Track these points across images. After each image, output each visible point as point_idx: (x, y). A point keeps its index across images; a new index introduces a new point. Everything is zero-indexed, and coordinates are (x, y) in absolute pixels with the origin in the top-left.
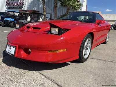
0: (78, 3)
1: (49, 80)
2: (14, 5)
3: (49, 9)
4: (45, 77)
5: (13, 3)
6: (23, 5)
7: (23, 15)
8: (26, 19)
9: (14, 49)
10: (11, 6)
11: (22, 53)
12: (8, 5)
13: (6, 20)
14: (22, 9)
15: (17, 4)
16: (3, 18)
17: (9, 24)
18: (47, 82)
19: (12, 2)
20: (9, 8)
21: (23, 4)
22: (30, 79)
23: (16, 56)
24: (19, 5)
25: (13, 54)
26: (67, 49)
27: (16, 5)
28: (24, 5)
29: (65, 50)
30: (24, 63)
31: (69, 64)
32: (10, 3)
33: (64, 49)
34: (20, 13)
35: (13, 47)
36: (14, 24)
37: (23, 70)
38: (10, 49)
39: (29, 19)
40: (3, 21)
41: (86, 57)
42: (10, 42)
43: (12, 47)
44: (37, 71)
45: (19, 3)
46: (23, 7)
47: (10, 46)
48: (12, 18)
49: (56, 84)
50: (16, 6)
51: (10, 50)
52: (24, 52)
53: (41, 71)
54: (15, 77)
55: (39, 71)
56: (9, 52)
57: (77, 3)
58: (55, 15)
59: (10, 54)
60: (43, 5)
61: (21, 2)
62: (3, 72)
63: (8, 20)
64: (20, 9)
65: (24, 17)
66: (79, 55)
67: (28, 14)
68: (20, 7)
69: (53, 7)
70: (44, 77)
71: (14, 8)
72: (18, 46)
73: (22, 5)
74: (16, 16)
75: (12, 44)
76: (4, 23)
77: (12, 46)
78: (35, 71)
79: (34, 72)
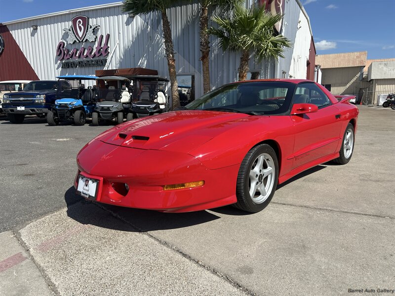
0: (277, 38)
1: (168, 246)
2: (79, 57)
3: (186, 62)
4: (160, 242)
5: (77, 50)
6: (107, 55)
7: (108, 86)
8: (118, 97)
9: (95, 184)
10: (71, 60)
11: (112, 192)
12: (63, 58)
13: (60, 105)
14: (105, 68)
15: (91, 53)
16: (50, 100)
17: (68, 115)
18: (162, 250)
19: (73, 47)
20: (66, 66)
21: (106, 50)
22: (128, 245)
23: (99, 199)
24: (95, 55)
25: (93, 195)
26: (204, 181)
27: (87, 56)
28: (110, 56)
29: (201, 183)
30: (116, 217)
31: (219, 218)
32: (68, 51)
33: (198, 181)
34: (99, 81)
35: (93, 182)
36: (81, 114)
37: (113, 231)
38: (86, 185)
39: (126, 96)
40: (50, 109)
41: (261, 199)
42: (85, 172)
43: (90, 182)
44: (143, 232)
45: (95, 50)
46: (106, 61)
47: (86, 180)
48: (76, 98)
49: (181, 252)
50: (87, 59)
51: (87, 188)
52: (116, 190)
53: (152, 232)
54: (100, 243)
55: (148, 232)
56: (85, 192)
57: (273, 38)
58: (205, 80)
59: (88, 197)
60: (167, 50)
61: (102, 46)
62: (74, 234)
63: (66, 106)
64: (99, 69)
65: (112, 91)
66: (238, 194)
67: (122, 82)
68: (97, 62)
69: (198, 55)
70: (156, 242)
71: (81, 64)
72: (102, 178)
73: (104, 54)
74: (88, 90)
75: (90, 175)
76: (55, 114)
77: (91, 179)
78: (140, 231)
79: (137, 234)
